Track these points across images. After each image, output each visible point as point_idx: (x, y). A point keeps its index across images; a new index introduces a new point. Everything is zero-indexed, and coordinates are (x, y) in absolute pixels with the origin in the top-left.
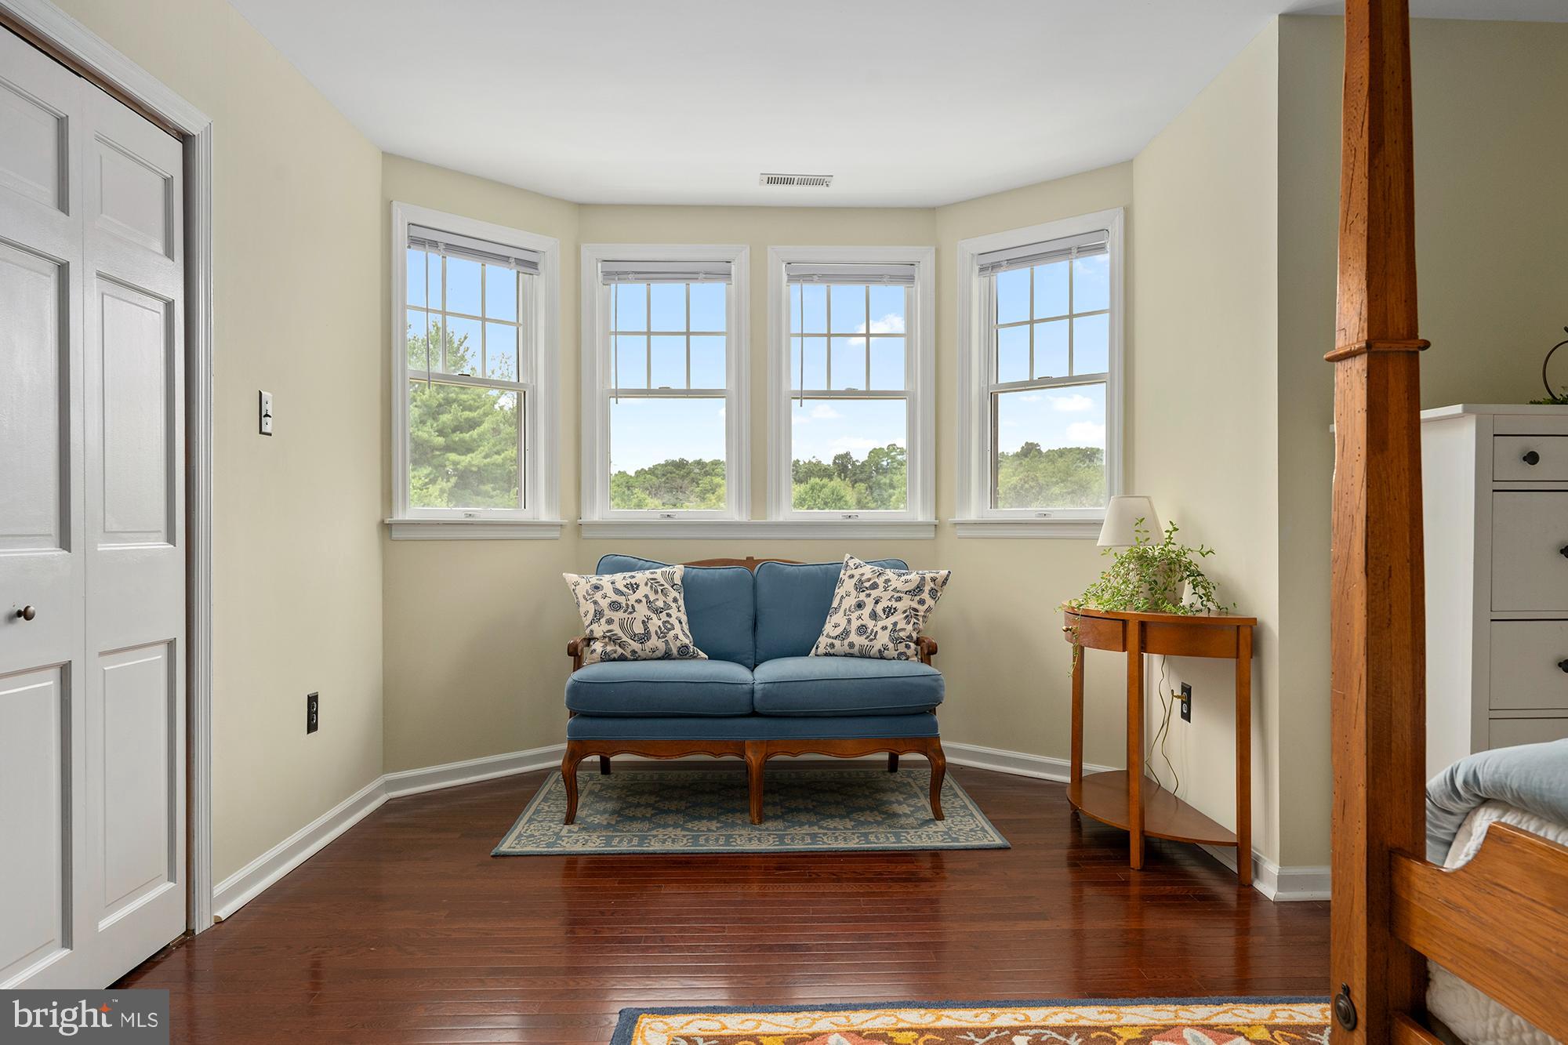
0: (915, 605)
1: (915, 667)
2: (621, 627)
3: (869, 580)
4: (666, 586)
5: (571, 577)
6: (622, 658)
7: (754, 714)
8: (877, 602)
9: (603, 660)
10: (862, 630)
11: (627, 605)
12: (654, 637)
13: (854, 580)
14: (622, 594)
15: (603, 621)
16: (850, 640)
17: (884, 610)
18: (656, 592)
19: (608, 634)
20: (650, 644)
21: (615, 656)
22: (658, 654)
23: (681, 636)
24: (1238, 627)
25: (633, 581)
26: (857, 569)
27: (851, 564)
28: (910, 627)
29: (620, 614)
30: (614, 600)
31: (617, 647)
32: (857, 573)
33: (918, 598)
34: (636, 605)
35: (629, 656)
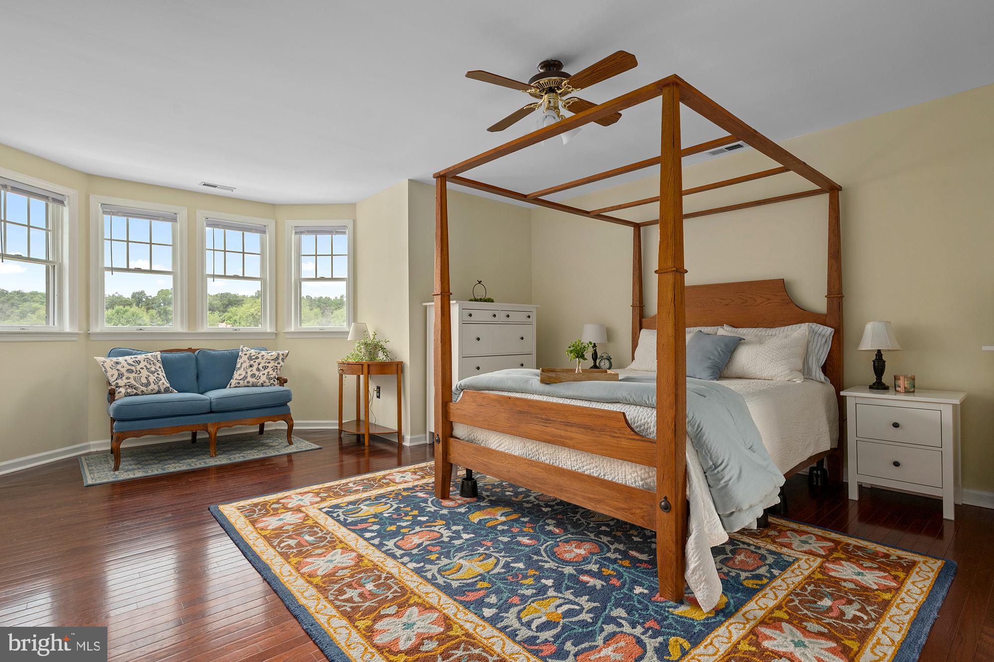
0: (276, 365)
1: (277, 388)
2: (135, 380)
3: (254, 356)
4: (155, 361)
5: (100, 359)
6: (136, 394)
7: (211, 412)
8: (259, 364)
9: (126, 396)
10: (253, 376)
11: (137, 371)
12: (152, 384)
13: (247, 356)
14: (133, 365)
15: (124, 378)
16: (247, 380)
17: (263, 367)
18: (150, 364)
19: (128, 384)
20: (150, 387)
21: (133, 394)
22: (154, 392)
23: (165, 383)
24: (398, 364)
25: (137, 359)
26: (246, 351)
27: (244, 349)
28: (275, 373)
29: (134, 375)
30: (129, 368)
31: (134, 390)
32: (248, 353)
33: (277, 362)
34: (141, 370)
35: (140, 393)
